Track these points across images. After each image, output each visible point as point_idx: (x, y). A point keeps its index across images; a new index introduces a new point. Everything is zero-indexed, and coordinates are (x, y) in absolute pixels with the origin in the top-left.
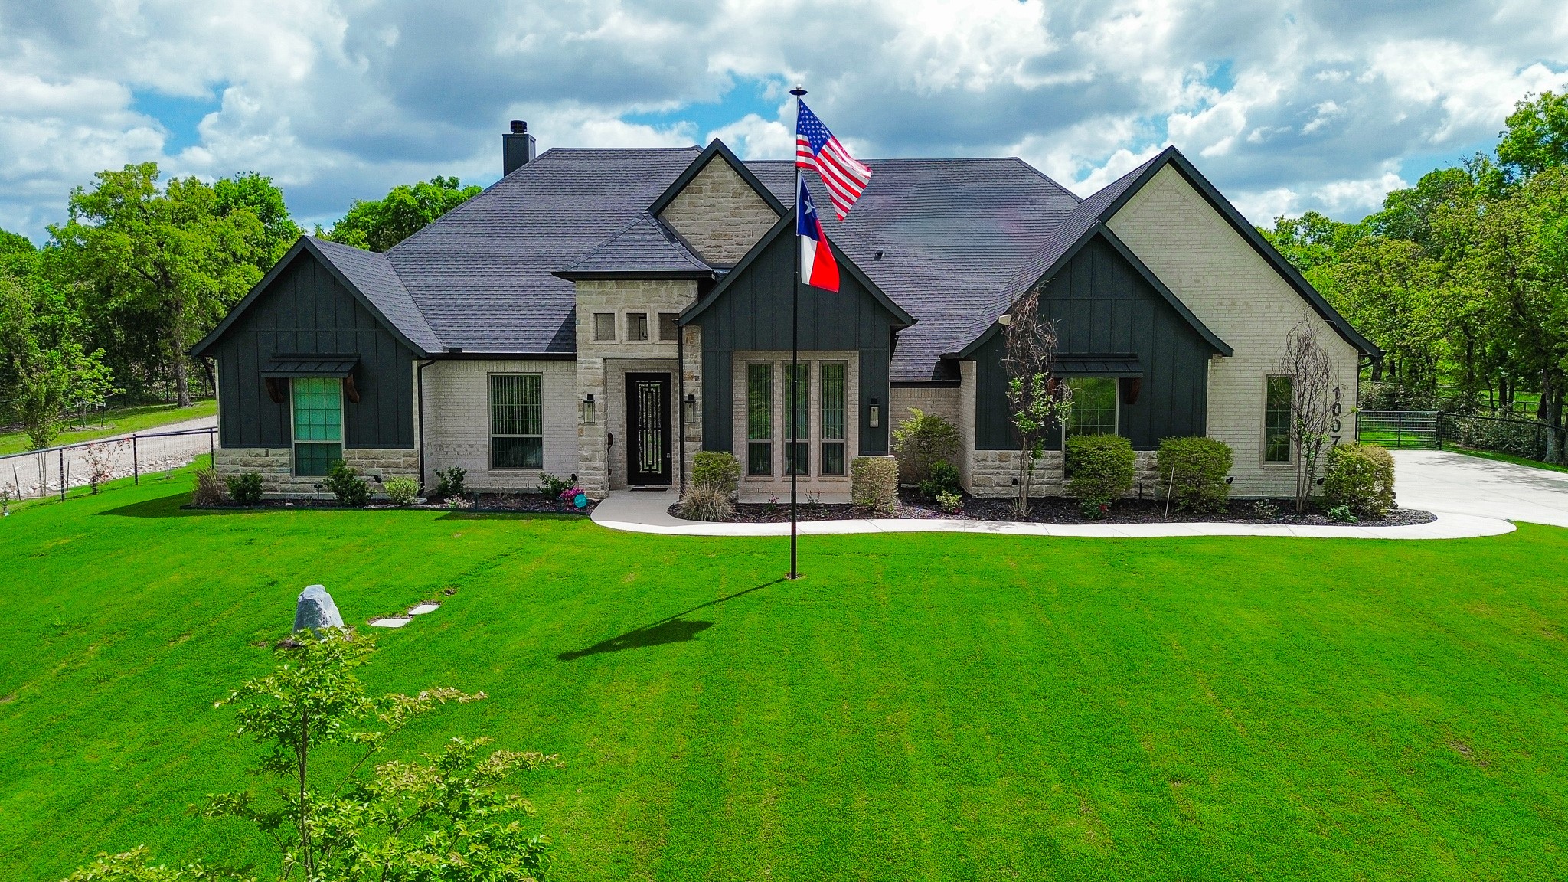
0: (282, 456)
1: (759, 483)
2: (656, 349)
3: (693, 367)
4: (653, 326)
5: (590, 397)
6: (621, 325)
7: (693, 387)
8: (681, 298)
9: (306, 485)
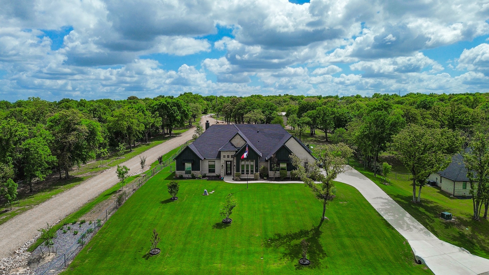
0: (184, 172)
1: (243, 175)
2: (230, 159)
3: (235, 161)
4: (230, 157)
5: (222, 165)
6: (226, 157)
7: (235, 164)
8: (234, 153)
9: (187, 176)
